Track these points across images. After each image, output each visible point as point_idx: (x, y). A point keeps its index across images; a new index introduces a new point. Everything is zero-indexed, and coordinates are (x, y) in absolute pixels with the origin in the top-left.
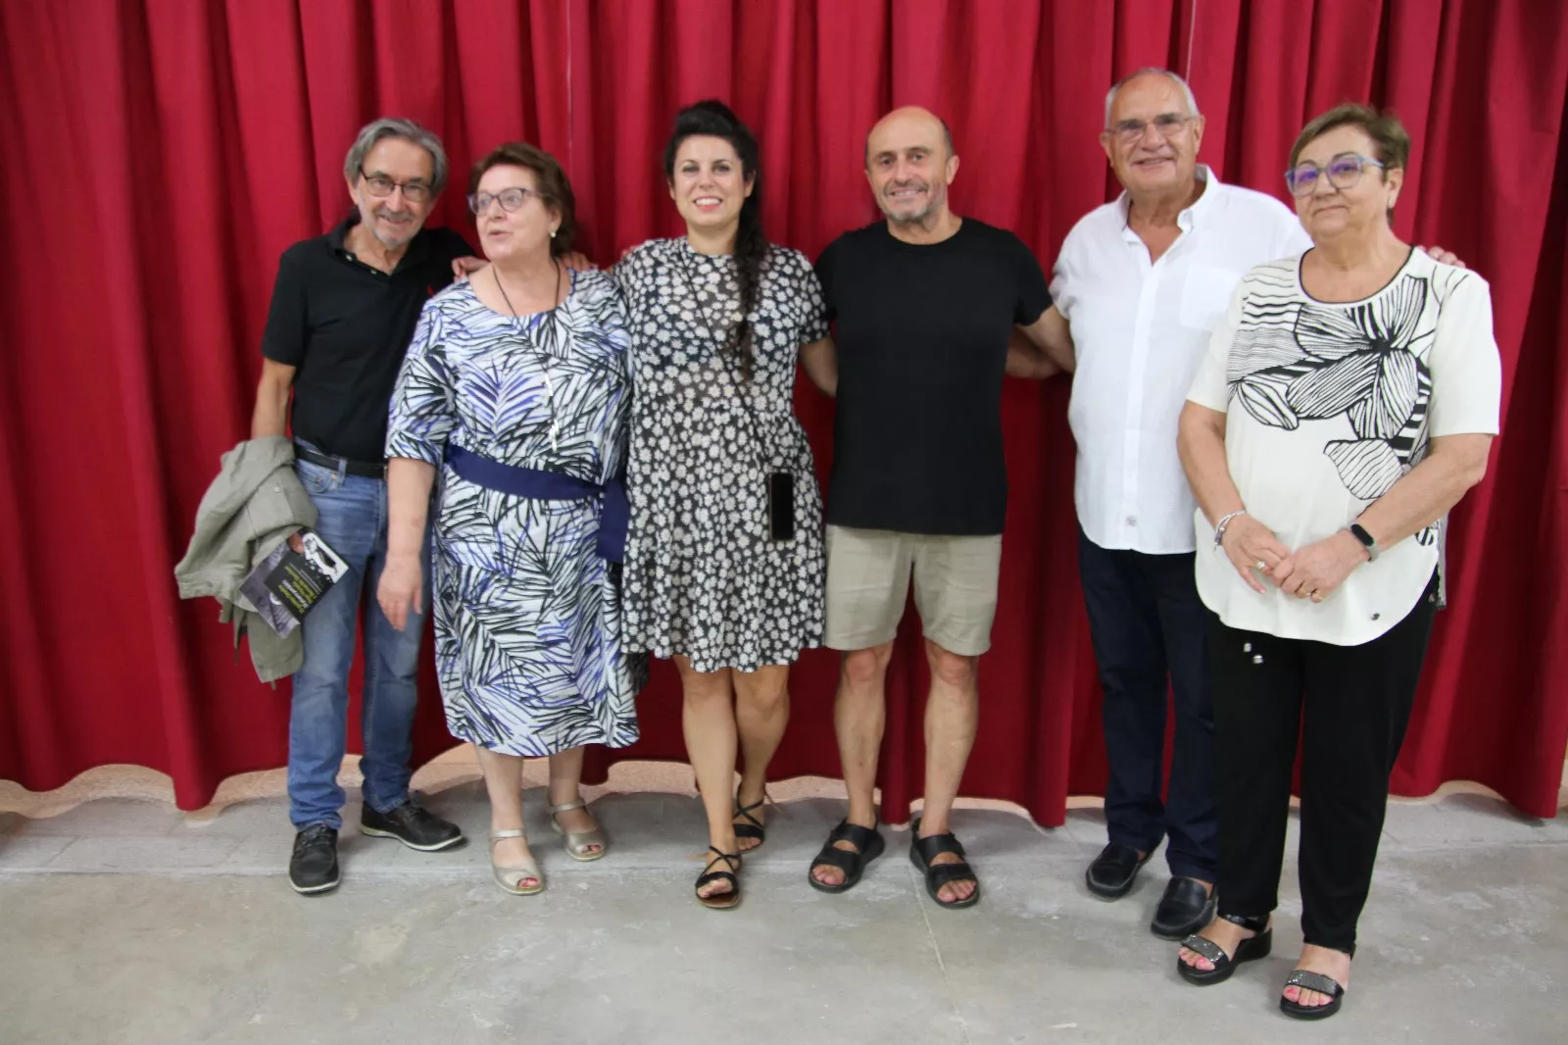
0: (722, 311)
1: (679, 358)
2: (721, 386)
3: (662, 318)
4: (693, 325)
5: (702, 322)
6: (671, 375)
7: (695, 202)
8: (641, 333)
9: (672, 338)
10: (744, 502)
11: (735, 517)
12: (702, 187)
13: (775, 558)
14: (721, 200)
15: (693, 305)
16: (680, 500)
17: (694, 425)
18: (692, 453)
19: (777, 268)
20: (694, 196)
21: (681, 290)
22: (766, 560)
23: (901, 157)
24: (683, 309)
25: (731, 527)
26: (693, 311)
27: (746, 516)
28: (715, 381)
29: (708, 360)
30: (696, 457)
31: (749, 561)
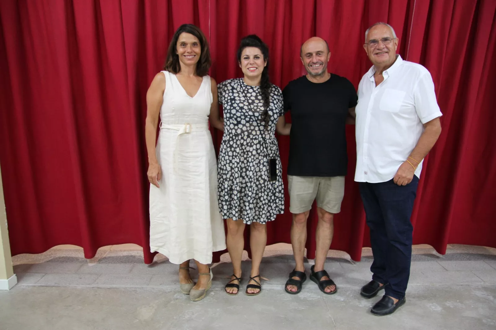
0: (257, 106)
1: (243, 122)
2: (256, 131)
3: (238, 108)
4: (248, 111)
5: (250, 110)
6: (240, 127)
7: (248, 69)
8: (230, 113)
9: (241, 115)
10: (262, 169)
11: (259, 174)
12: (250, 64)
13: (270, 186)
14: (257, 68)
15: (247, 104)
16: (242, 169)
17: (247, 144)
18: (246, 153)
19: (273, 92)
20: (248, 67)
21: (243, 99)
22: (268, 187)
23: (314, 54)
24: (244, 105)
25: (257, 177)
26: (247, 106)
27: (263, 173)
28: (254, 129)
29: (252, 122)
30: (248, 154)
31: (264, 188)
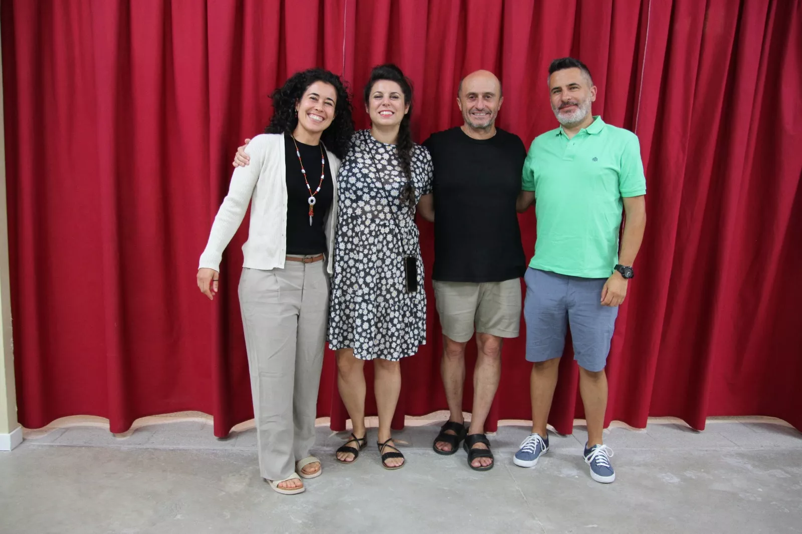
0: (390, 175)
6: (361, 206)
13: (408, 301)
19: (416, 156)
22: (404, 303)
30: (370, 249)
